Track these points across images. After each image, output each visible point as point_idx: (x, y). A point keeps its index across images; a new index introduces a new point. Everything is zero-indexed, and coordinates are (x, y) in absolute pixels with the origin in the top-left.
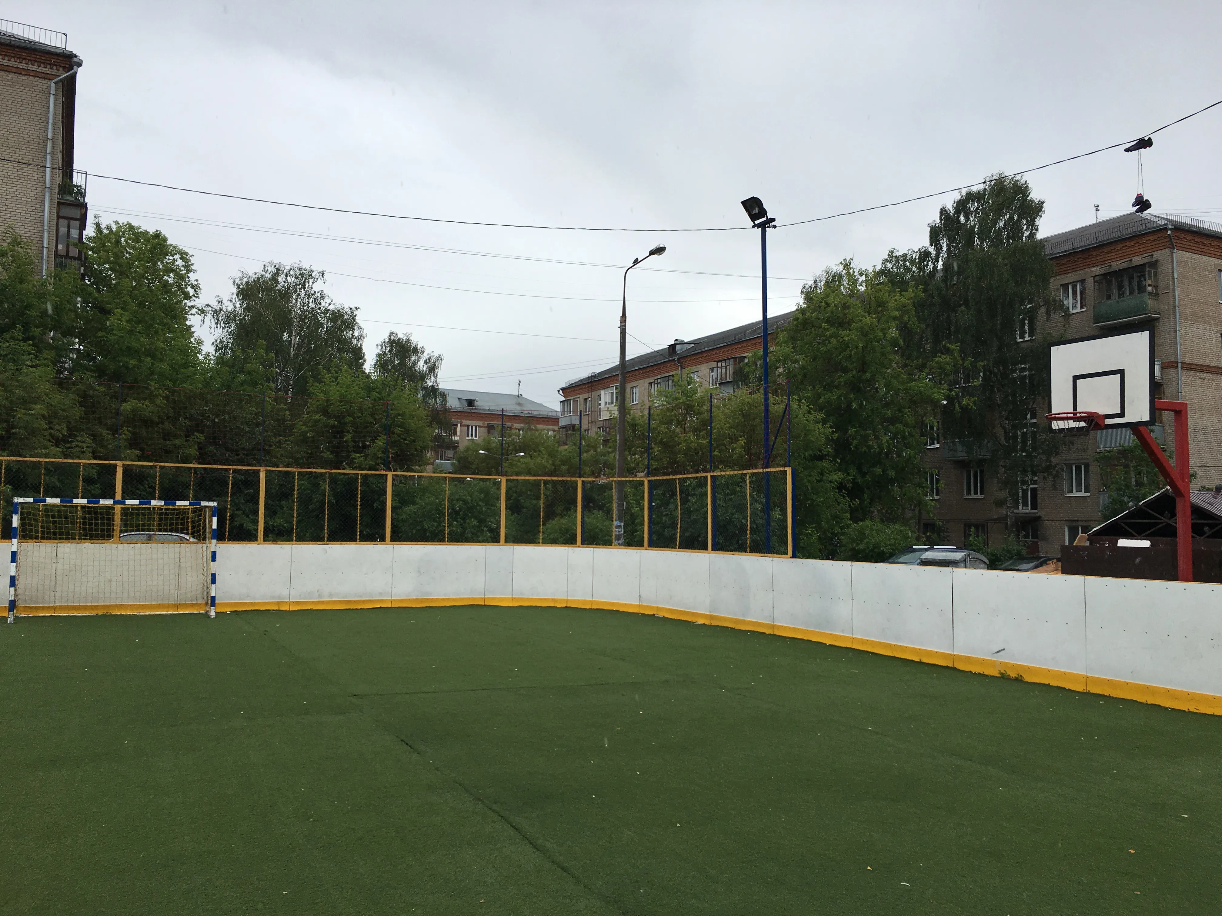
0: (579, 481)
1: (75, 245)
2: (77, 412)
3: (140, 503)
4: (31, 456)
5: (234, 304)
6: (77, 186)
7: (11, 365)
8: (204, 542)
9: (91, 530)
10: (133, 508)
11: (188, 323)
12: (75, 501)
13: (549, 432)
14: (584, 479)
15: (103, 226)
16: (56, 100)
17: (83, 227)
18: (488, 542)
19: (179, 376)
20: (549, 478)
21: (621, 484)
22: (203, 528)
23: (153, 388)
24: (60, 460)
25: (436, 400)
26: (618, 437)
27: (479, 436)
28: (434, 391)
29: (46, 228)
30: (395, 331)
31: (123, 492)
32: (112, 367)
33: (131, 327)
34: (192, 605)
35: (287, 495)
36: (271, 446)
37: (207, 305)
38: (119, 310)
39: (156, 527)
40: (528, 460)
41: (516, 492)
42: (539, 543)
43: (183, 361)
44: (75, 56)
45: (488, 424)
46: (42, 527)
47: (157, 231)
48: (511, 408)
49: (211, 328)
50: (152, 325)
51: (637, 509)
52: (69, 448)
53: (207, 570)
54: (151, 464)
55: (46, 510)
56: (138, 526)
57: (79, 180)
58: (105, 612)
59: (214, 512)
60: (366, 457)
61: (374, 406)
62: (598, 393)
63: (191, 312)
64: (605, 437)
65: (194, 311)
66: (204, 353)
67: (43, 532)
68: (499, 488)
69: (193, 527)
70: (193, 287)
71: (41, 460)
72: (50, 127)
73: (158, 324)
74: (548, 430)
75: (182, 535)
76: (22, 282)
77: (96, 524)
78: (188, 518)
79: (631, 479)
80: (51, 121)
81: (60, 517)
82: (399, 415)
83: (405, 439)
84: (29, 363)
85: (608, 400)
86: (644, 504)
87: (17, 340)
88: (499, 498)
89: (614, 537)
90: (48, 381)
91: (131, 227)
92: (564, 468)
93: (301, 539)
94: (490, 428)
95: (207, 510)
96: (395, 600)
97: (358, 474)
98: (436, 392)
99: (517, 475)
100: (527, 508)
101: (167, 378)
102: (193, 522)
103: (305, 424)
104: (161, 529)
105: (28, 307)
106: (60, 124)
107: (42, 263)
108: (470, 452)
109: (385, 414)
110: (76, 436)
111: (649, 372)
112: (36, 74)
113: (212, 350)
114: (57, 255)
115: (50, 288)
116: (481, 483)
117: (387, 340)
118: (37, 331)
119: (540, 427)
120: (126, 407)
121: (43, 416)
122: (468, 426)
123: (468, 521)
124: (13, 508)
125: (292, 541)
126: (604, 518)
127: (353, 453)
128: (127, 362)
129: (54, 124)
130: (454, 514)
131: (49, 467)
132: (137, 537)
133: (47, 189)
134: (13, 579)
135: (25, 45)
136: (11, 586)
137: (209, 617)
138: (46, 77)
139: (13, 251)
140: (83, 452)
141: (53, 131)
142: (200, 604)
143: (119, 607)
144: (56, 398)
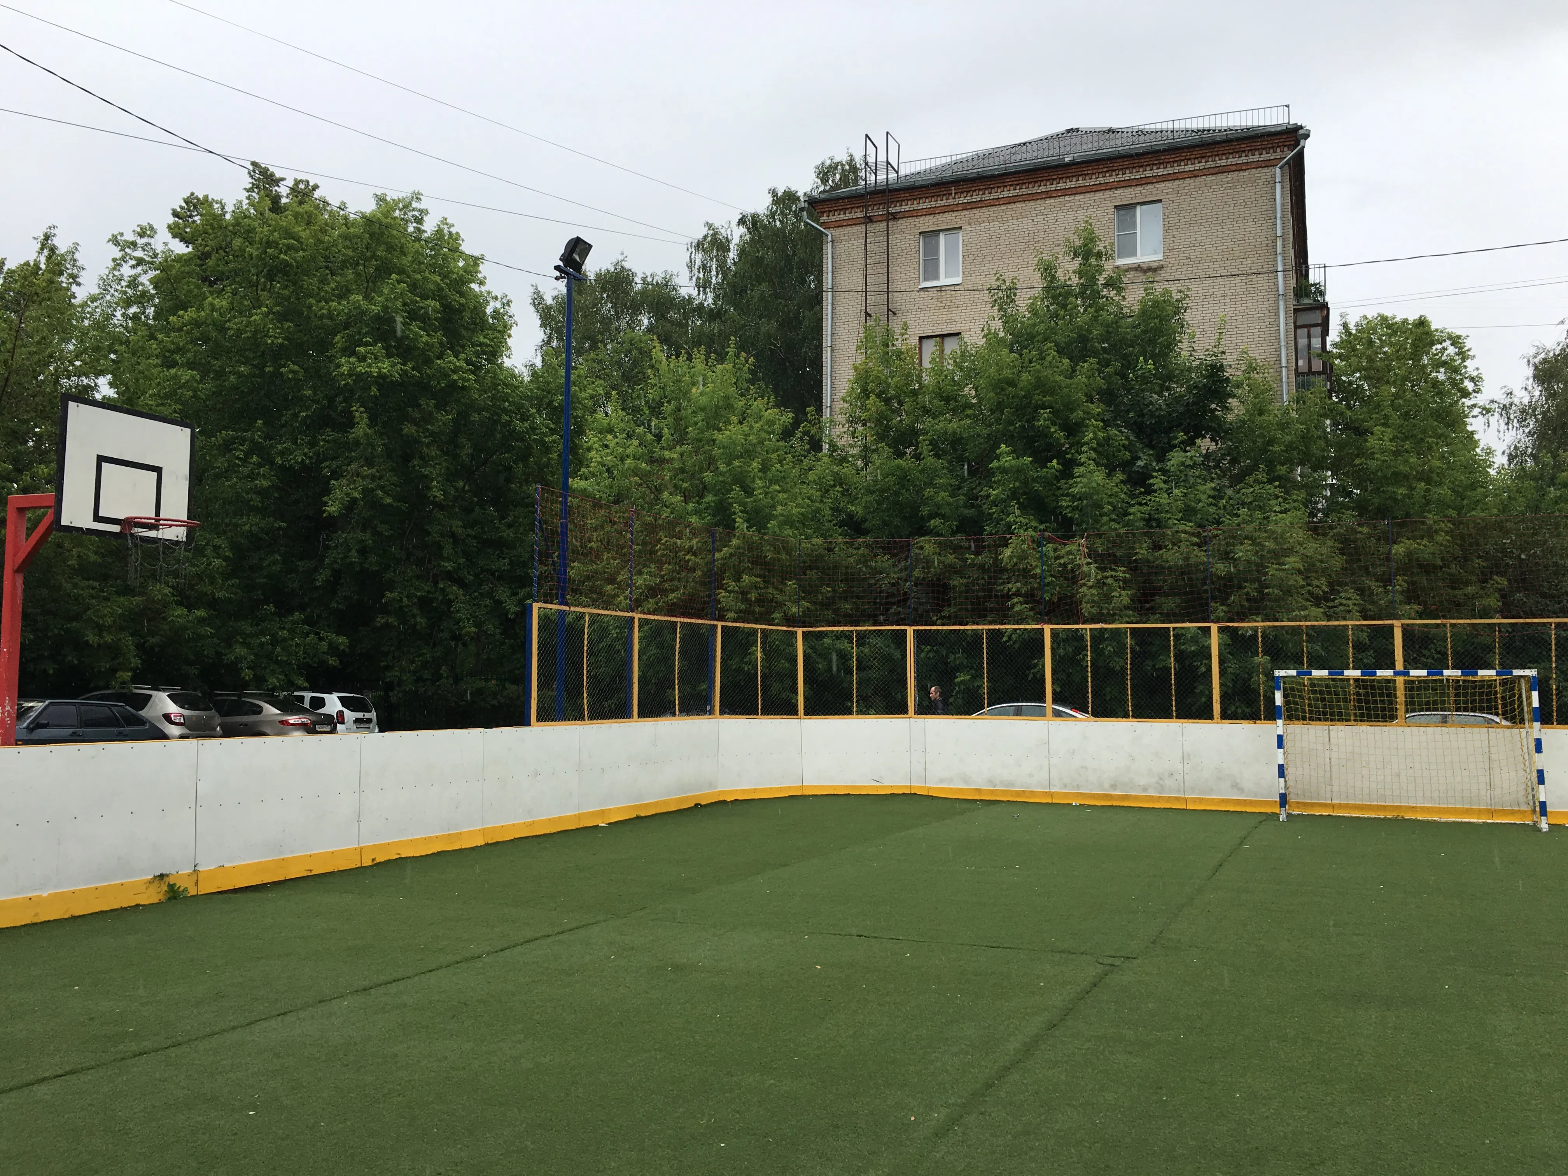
1: (1319, 357)
2: (1337, 562)
3: (1429, 674)
4: (1289, 620)
5: (1532, 392)
6: (1315, 285)
7: (1258, 515)
8: (1522, 725)
9: (1368, 709)
10: (1421, 681)
11: (1469, 428)
12: (1347, 673)
15: (1351, 325)
16: (1282, 187)
17: (1325, 332)
19: (1465, 502)
22: (1518, 708)
23: (1432, 522)
24: (1323, 623)
29: (1283, 343)
31: (1405, 660)
32: (1376, 500)
33: (1396, 447)
34: (1513, 813)
37: (1492, 401)
38: (1378, 427)
39: (1453, 706)
43: (1469, 481)
44: (1301, 127)
46: (1310, 705)
47: (1421, 316)
49: (1499, 431)
50: (1422, 440)
52: (1332, 607)
53: (1530, 764)
54: (1439, 621)
55: (1313, 685)
56: (1428, 703)
57: (1317, 277)
58: (1396, 814)
59: (1534, 683)
63: (1472, 414)
65: (1476, 411)
66: (1495, 466)
67: (1311, 712)
69: (1504, 706)
70: (1472, 379)
71: (1301, 623)
72: (1279, 221)
73: (1430, 437)
75: (1489, 716)
76: (1261, 413)
77: (1375, 702)
78: (1496, 692)
80: (1279, 215)
81: (1329, 693)
84: (1277, 509)
87: (1262, 482)
90: (1301, 528)
91: (1384, 319)
95: (1522, 681)
101: (1449, 507)
102: (1503, 698)
104: (1460, 708)
105: (1272, 441)
106: (1290, 215)
107: (1282, 386)
110: (1339, 592)
112: (1259, 165)
113: (1504, 461)
114: (1297, 373)
115: (1294, 415)
118: (1282, 470)
120: (1399, 549)
121: (1299, 571)
124: (1275, 683)
128: (1394, 492)
129: (1283, 217)
131: (1310, 632)
132: (1429, 718)
133: (1281, 297)
134: (1281, 768)
135: (1242, 135)
136: (1280, 777)
137: (1539, 830)
138: (1269, 164)
139: (1249, 379)
140: (1349, 611)
141: (1282, 226)
142: (1525, 812)
143: (1414, 809)
144: (1312, 547)
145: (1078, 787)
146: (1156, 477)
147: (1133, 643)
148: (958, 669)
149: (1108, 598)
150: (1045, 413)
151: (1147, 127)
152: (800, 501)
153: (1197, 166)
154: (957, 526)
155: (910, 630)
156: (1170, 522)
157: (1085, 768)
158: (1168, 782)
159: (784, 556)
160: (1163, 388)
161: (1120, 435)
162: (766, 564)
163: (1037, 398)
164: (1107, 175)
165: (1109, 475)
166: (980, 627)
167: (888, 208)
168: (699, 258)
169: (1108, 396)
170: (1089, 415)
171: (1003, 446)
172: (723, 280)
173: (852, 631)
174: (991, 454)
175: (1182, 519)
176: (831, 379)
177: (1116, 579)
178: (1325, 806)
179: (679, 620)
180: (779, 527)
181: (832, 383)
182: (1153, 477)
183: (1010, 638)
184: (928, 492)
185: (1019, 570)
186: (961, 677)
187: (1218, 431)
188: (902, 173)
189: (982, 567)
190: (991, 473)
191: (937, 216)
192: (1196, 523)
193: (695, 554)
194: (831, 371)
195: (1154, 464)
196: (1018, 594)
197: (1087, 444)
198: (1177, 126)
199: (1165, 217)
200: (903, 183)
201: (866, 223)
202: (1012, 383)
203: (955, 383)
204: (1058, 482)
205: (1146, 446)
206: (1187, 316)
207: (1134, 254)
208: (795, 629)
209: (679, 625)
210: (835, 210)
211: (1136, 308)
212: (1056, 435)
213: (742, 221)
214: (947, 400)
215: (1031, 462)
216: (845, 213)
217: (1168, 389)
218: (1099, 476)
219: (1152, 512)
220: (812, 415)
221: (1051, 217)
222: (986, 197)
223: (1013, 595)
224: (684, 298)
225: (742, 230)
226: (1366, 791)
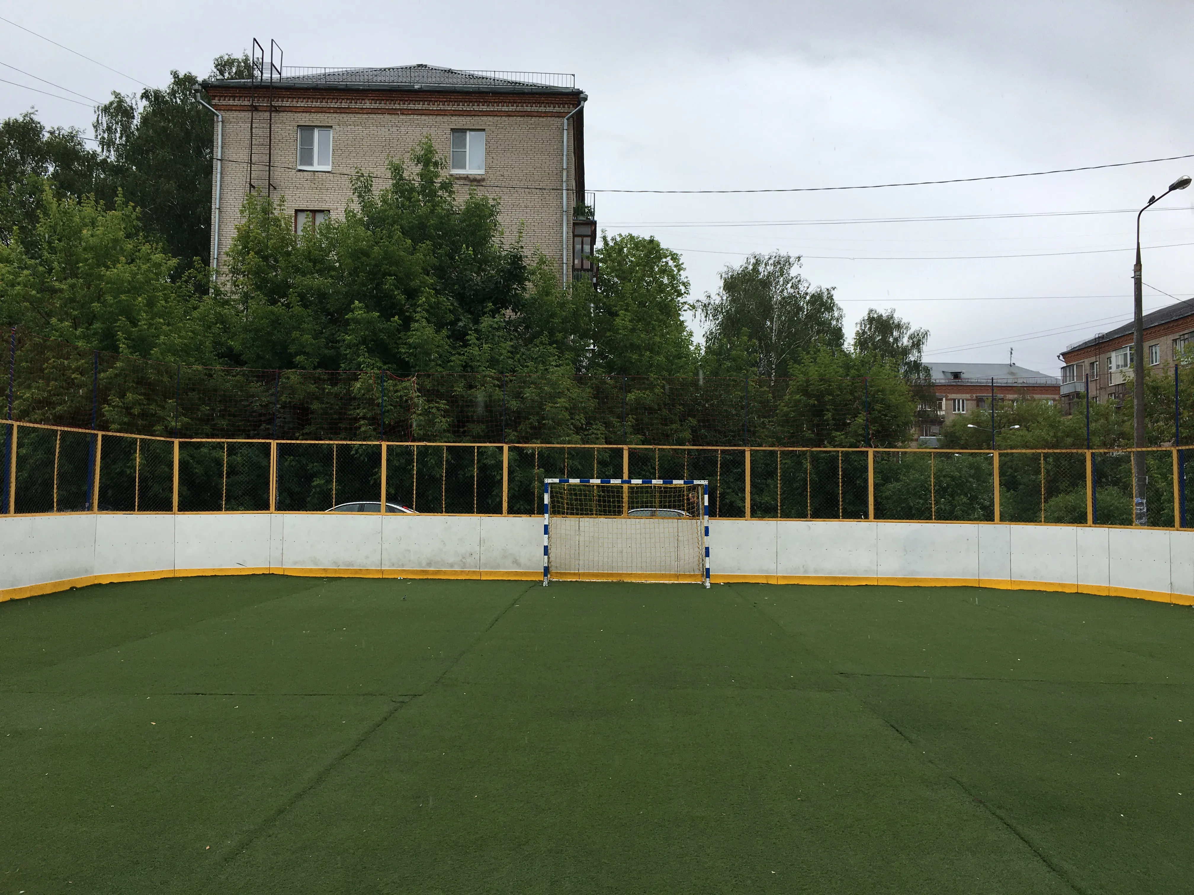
0: (1088, 454)
1: (588, 258)
2: (592, 404)
3: (643, 482)
4: (558, 443)
5: (722, 297)
6: (588, 207)
7: (541, 367)
9: (605, 506)
10: (638, 487)
11: (681, 318)
12: (592, 481)
13: (1049, 402)
14: (1094, 451)
15: (609, 239)
16: (568, 134)
17: (593, 242)
18: (981, 521)
19: (674, 367)
20: (1051, 451)
21: (1141, 456)
23: (653, 379)
24: (579, 446)
25: (918, 374)
26: (1135, 401)
27: (967, 409)
28: (916, 366)
29: (564, 246)
30: (873, 307)
31: (629, 473)
33: (633, 326)
34: (690, 576)
35: (772, 474)
36: (755, 427)
37: (698, 301)
38: (623, 312)
39: (657, 504)
40: (1024, 432)
41: (1011, 468)
42: (1041, 521)
43: (677, 353)
44: (582, 92)
45: (976, 397)
46: (567, 504)
47: (651, 237)
48: (1002, 378)
49: (701, 321)
50: (650, 322)
51: (1163, 484)
52: (587, 435)
53: (701, 544)
54: (652, 447)
55: (570, 489)
56: (647, 502)
57: (589, 202)
58: (619, 579)
60: (847, 434)
61: (853, 384)
62: (1108, 355)
63: (684, 309)
64: (1118, 403)
65: (686, 307)
66: (695, 344)
67: (568, 509)
68: (991, 464)
69: (688, 504)
70: (684, 284)
71: (565, 446)
72: (565, 158)
73: (655, 321)
74: (1047, 400)
75: (679, 511)
76: (547, 294)
77: (609, 502)
78: (684, 495)
79: (1155, 449)
80: (565, 153)
81: (580, 495)
82: (879, 391)
83: (886, 415)
84: (554, 363)
85: (1121, 362)
86: (1173, 478)
87: (546, 344)
88: (991, 474)
89: (1134, 516)
90: (569, 378)
91: (632, 238)
92: (1069, 440)
93: (787, 515)
94: (979, 401)
95: (700, 488)
96: (881, 578)
97: (838, 451)
98: (918, 368)
99: (1011, 448)
100: (1025, 484)
101: (663, 369)
103: (787, 405)
104: (662, 506)
105: (553, 315)
106: (573, 154)
107: (563, 277)
108: (957, 427)
109: (864, 391)
110: (592, 424)
111: (1172, 327)
112: (552, 115)
113: (702, 341)
114: (574, 269)
115: (569, 297)
116: (971, 458)
117: (866, 318)
118: (559, 336)
119: (1037, 396)
120: (631, 397)
121: (566, 409)
122: (954, 400)
123: (957, 498)
124: (544, 488)
125: (777, 517)
126: (1121, 495)
127: (833, 432)
128: (630, 357)
129: (568, 155)
130: (941, 491)
131: (571, 451)
133: (564, 213)
134: (546, 548)
135: (543, 91)
136: (545, 555)
137: (705, 587)
138: (560, 115)
139: (540, 269)
140: (598, 439)
141: (567, 161)
142: (697, 575)
143: (630, 575)
144: (575, 392)
145: (403, 565)
146: (471, 335)
147: (450, 457)
148: (313, 475)
149: (431, 423)
150: (391, 279)
151: (476, 73)
152: (183, 333)
153: (511, 108)
154: (318, 362)
155: (274, 444)
156: (480, 369)
157: (409, 551)
158: (469, 560)
159: (166, 379)
160: (480, 269)
161: (447, 302)
162: (150, 384)
163: (385, 267)
164: (446, 104)
165: (437, 331)
166: (331, 442)
167: (271, 101)
168: (104, 120)
169: (440, 271)
170: (424, 283)
171: (357, 302)
172: (126, 142)
173: (223, 442)
174: (348, 309)
175: (488, 367)
176: (219, 236)
177: (438, 409)
178: (575, 574)
179: (59, 428)
180: (162, 354)
181: (219, 239)
182: (468, 334)
183: (357, 450)
184: (295, 334)
185: (366, 399)
186: (316, 482)
187: (518, 305)
188: (284, 75)
189: (336, 395)
190: (347, 322)
191: (313, 115)
192: (499, 371)
193: (82, 374)
194: (219, 229)
195: (471, 325)
196: (364, 418)
197: (421, 305)
198: (497, 76)
199: (488, 142)
200: (284, 83)
201: (252, 111)
202: (366, 254)
203: (321, 249)
204: (399, 334)
205: (467, 312)
206: (499, 218)
207: (464, 167)
208: (173, 439)
209: (59, 433)
210: (225, 96)
211: (463, 208)
212: (398, 297)
213: (145, 95)
214: (315, 262)
215: (379, 317)
216: (234, 100)
217: (484, 270)
218: (429, 331)
219: (467, 361)
220: (198, 264)
221: (403, 129)
222: (353, 105)
223: (360, 418)
224: (88, 152)
225: (145, 102)
226: (601, 563)
